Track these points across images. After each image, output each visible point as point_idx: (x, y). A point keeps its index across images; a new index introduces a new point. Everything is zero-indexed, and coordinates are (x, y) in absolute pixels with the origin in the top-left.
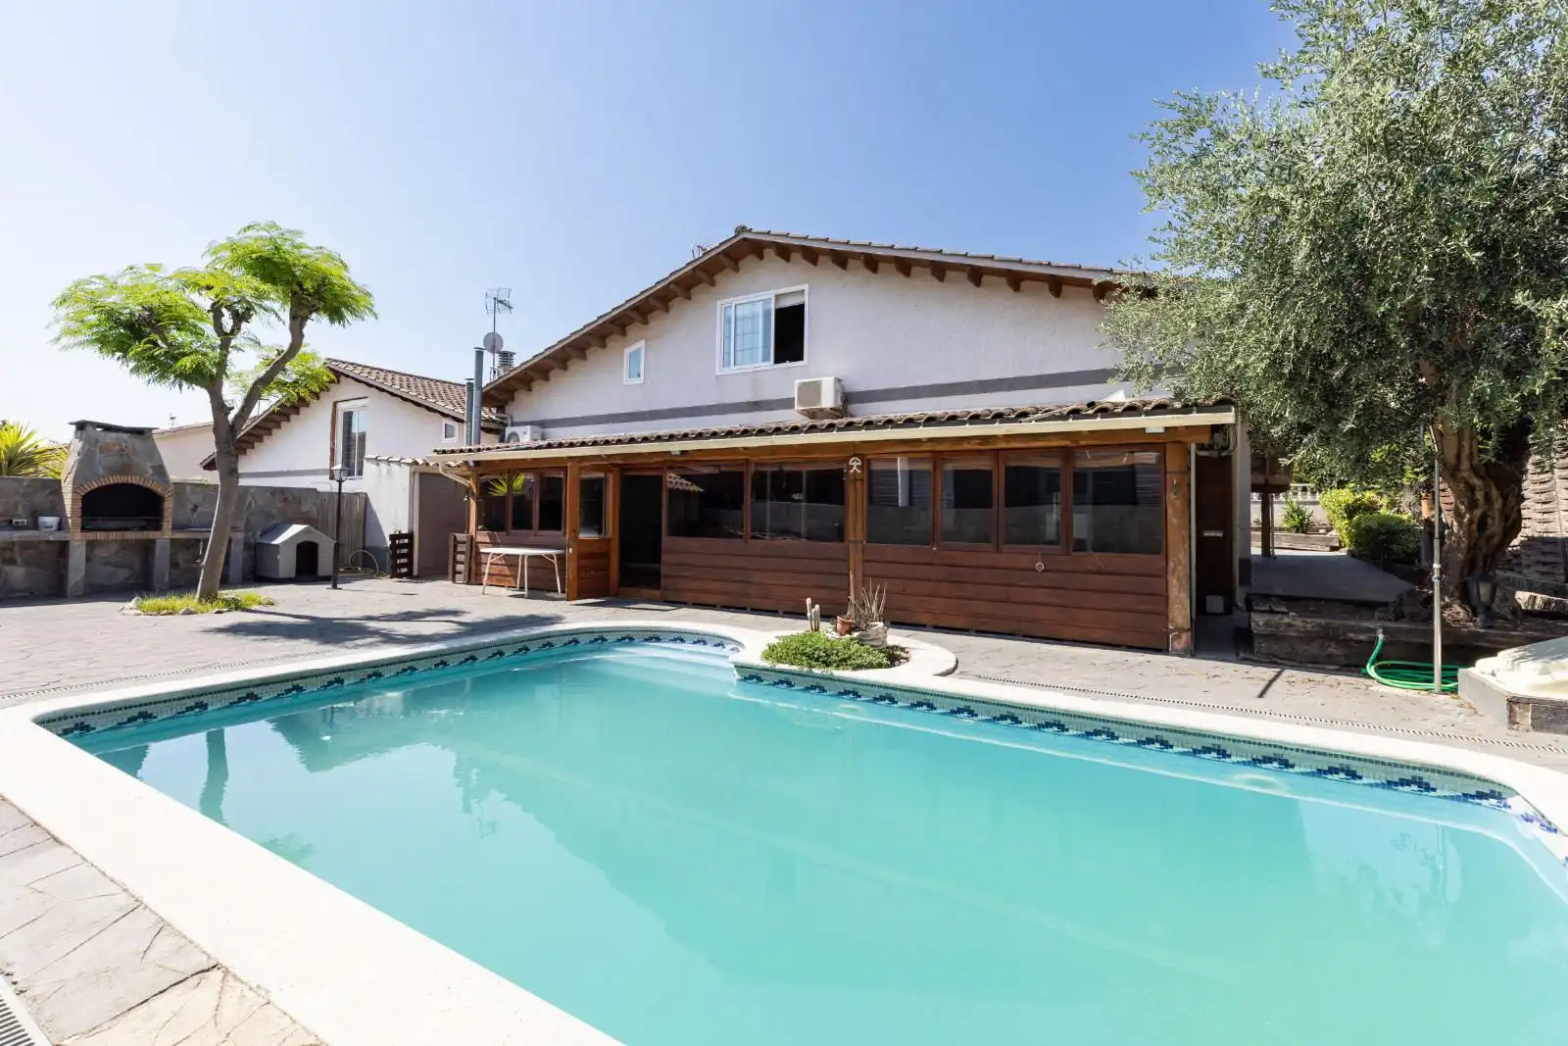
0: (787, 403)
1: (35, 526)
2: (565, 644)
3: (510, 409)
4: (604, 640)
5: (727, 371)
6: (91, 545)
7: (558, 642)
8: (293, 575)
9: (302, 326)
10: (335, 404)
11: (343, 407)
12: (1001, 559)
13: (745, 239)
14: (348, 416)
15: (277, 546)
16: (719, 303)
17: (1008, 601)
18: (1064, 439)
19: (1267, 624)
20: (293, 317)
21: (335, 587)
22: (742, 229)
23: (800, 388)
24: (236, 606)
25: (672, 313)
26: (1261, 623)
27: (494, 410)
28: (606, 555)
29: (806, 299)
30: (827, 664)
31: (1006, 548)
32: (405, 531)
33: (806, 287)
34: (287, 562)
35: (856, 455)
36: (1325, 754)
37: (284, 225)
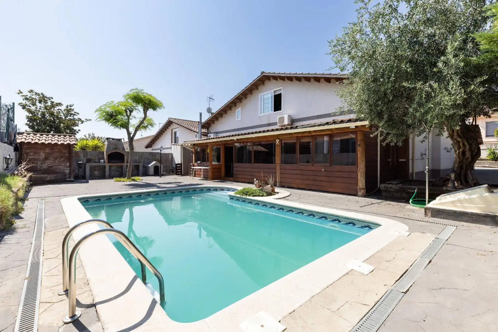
0: (275, 124)
1: (99, 162)
2: (199, 191)
3: (210, 129)
4: (210, 190)
5: (261, 115)
6: (110, 167)
7: (197, 190)
8: (153, 174)
9: (146, 112)
10: (172, 130)
11: (174, 131)
12: (313, 168)
13: (264, 75)
14: (175, 133)
15: (149, 167)
16: (259, 94)
17: (315, 180)
18: (330, 131)
19: (385, 187)
20: (144, 110)
21: (160, 177)
22: (263, 72)
23: (279, 119)
24: (134, 180)
25: (248, 99)
26: (383, 187)
27: (206, 129)
28: (220, 168)
29: (282, 92)
30: (246, 195)
31: (315, 165)
32: (180, 163)
33: (282, 88)
34: (152, 171)
35: (278, 139)
36: (348, 219)
37: (139, 88)
